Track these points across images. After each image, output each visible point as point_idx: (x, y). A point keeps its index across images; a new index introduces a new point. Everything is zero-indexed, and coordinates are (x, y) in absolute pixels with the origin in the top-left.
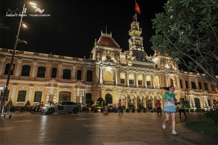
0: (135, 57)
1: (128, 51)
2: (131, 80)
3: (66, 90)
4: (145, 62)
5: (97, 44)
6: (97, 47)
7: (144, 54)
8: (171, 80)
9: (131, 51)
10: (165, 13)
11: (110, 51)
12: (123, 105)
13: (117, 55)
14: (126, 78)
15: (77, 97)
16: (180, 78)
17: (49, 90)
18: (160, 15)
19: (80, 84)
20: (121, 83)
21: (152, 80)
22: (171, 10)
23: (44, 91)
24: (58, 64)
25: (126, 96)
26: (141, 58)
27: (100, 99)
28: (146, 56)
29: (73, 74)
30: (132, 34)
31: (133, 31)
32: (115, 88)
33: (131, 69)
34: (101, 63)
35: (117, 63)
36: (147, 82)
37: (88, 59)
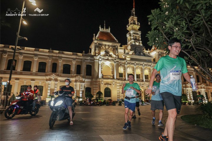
0: (133, 51)
1: (126, 46)
4: (143, 56)
5: (96, 39)
6: (96, 42)
7: (142, 48)
9: (129, 46)
10: (160, 9)
11: (109, 46)
12: (122, 98)
13: (115, 49)
14: (125, 72)
15: (77, 91)
17: (49, 84)
18: (156, 11)
19: (79, 78)
20: (120, 77)
21: (150, 74)
22: (166, 6)
23: (45, 85)
24: (57, 59)
27: (100, 93)
28: (144, 50)
29: (73, 69)
30: (130, 29)
31: (131, 25)
32: (114, 82)
33: (129, 63)
34: (100, 58)
35: (116, 57)
36: (145, 76)
37: (87, 54)
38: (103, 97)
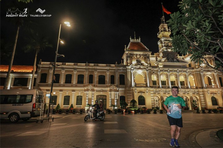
0: (166, 58)
1: (158, 53)
2: (163, 81)
3: (101, 93)
4: (176, 62)
5: (127, 50)
6: (127, 52)
7: (175, 54)
8: (209, 78)
9: (161, 53)
11: (140, 55)
12: (157, 106)
13: (146, 58)
14: (158, 80)
15: (112, 99)
16: (219, 75)
17: (87, 94)
18: (176, 15)
19: (113, 87)
20: (153, 84)
21: (186, 80)
23: (84, 95)
24: (93, 71)
25: (160, 97)
26: (172, 59)
27: (133, 102)
28: (177, 56)
29: (107, 79)
30: (160, 36)
31: (161, 33)
32: (147, 89)
33: (162, 71)
34: (132, 67)
35: (147, 66)
36: (181, 82)
37: (119, 64)
38: (137, 105)
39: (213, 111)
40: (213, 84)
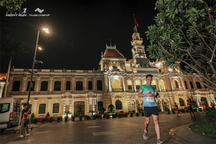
0: (139, 64)
1: (132, 60)
2: (138, 86)
3: (79, 100)
4: (148, 68)
5: (104, 57)
6: (104, 59)
7: (147, 60)
8: (176, 82)
9: (135, 60)
11: (116, 61)
12: (133, 110)
13: (122, 64)
14: (133, 84)
15: (90, 105)
16: (184, 79)
17: (65, 101)
19: (91, 93)
20: (129, 89)
21: (158, 84)
23: (61, 102)
24: (71, 78)
25: (135, 101)
26: (145, 65)
27: (111, 106)
28: (149, 62)
29: (85, 85)
30: (134, 44)
31: (135, 41)
32: (124, 94)
33: (136, 76)
34: (109, 73)
35: (123, 71)
37: (96, 70)
38: (115, 109)
39: (181, 111)
40: (180, 87)
